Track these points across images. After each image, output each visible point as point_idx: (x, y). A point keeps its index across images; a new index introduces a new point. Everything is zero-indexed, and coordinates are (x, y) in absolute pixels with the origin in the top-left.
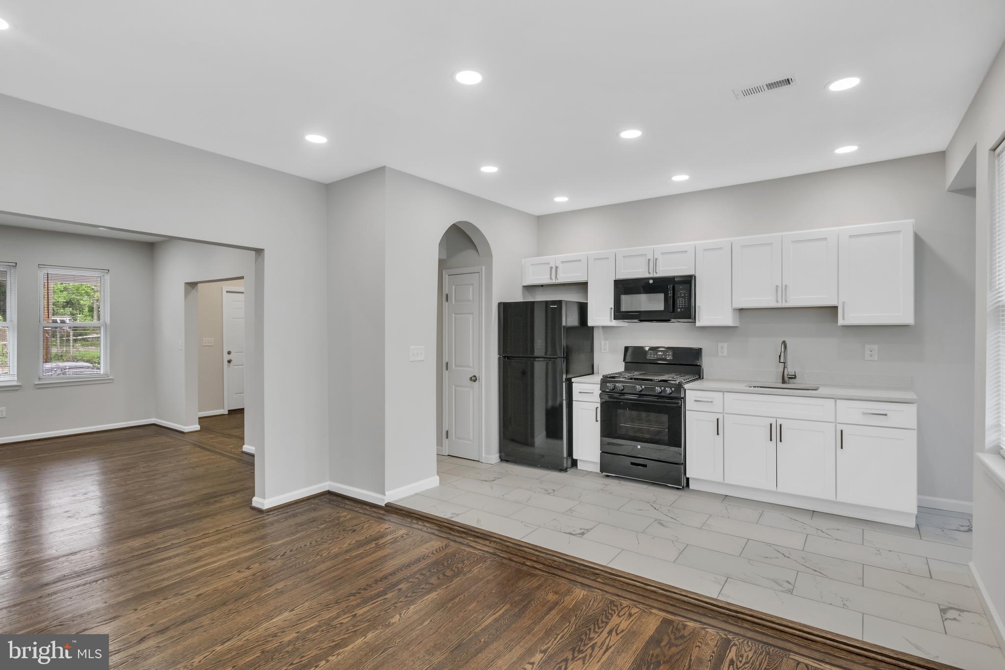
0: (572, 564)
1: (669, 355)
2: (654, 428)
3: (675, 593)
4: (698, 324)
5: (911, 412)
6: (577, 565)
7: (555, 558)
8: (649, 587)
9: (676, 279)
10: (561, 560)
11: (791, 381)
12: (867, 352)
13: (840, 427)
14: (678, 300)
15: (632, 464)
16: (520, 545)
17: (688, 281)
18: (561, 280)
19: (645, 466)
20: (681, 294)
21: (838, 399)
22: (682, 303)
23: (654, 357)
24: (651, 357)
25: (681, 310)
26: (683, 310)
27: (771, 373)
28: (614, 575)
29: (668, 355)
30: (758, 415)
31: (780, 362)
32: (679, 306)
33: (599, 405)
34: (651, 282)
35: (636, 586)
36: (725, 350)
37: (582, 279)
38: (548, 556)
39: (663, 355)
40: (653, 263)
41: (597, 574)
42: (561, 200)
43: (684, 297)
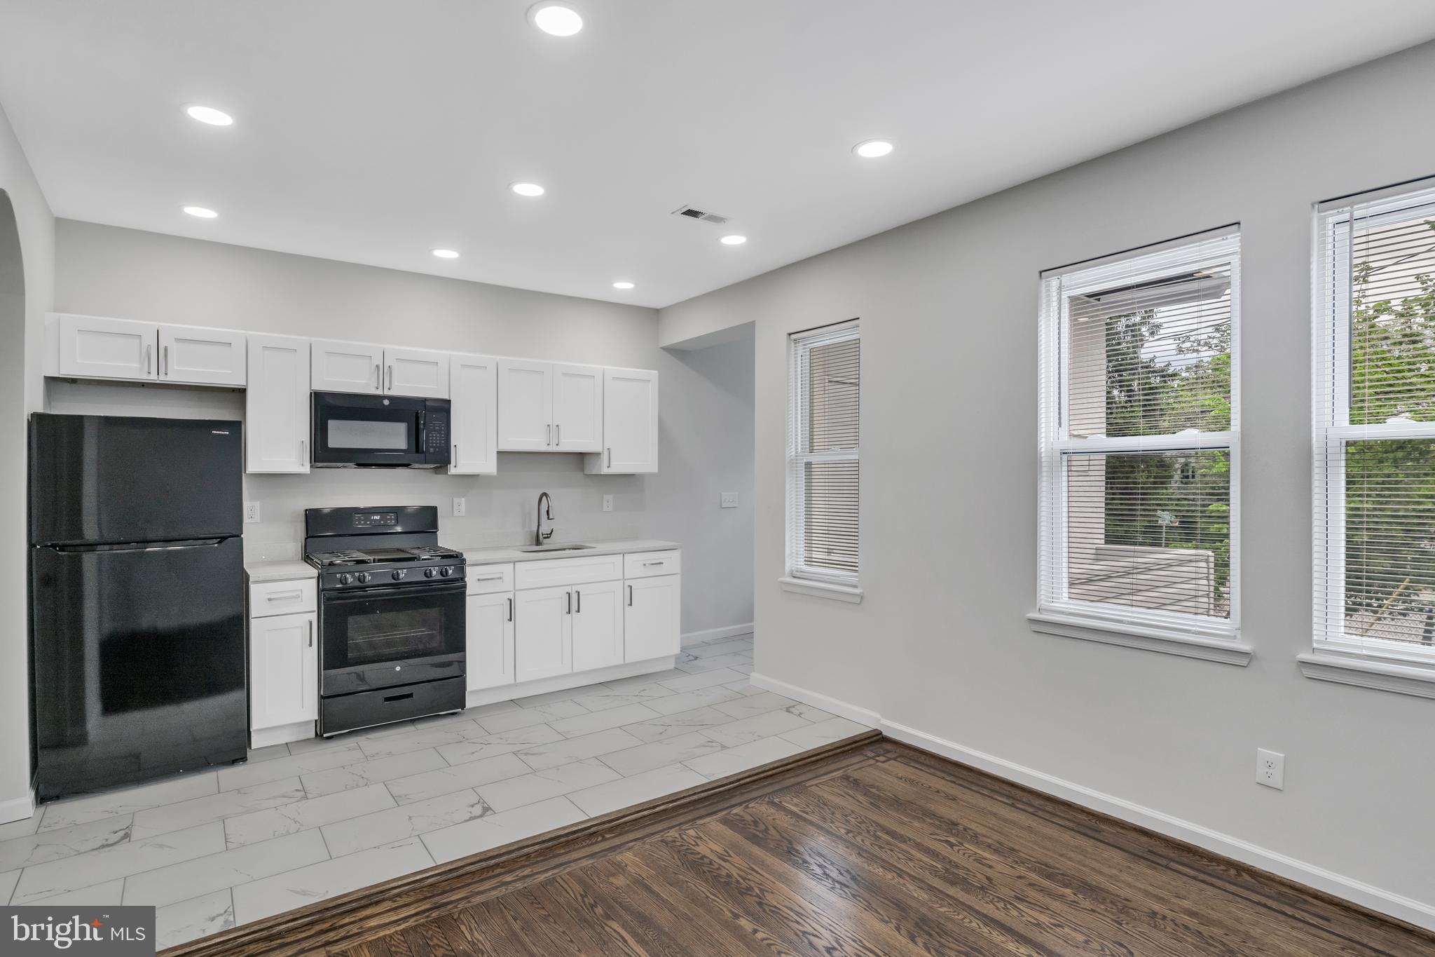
0: (555, 842)
1: (391, 519)
2: (422, 632)
3: (684, 797)
4: (452, 470)
5: (676, 556)
6: (563, 839)
7: (526, 850)
8: (657, 809)
9: (427, 403)
10: (537, 847)
11: (546, 541)
12: (605, 503)
13: (628, 583)
14: (430, 435)
15: (387, 699)
16: (455, 869)
17: (442, 408)
18: (173, 377)
19: (411, 695)
20: (434, 427)
21: (626, 553)
22: (436, 440)
23: (365, 524)
24: (360, 524)
25: (435, 450)
26: (437, 449)
27: (520, 532)
28: (614, 821)
29: (389, 519)
30: (550, 585)
31: (548, 519)
32: (433, 443)
33: (314, 617)
34: (386, 402)
35: (645, 817)
36: (463, 505)
37: (235, 381)
38: (514, 855)
39: (380, 520)
40: (382, 371)
41: (595, 833)
42: (201, 213)
43: (439, 431)
